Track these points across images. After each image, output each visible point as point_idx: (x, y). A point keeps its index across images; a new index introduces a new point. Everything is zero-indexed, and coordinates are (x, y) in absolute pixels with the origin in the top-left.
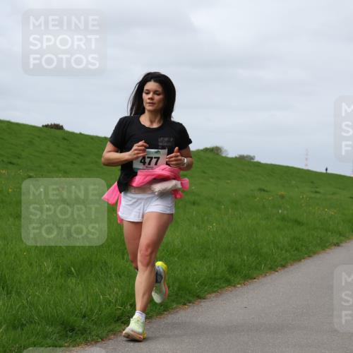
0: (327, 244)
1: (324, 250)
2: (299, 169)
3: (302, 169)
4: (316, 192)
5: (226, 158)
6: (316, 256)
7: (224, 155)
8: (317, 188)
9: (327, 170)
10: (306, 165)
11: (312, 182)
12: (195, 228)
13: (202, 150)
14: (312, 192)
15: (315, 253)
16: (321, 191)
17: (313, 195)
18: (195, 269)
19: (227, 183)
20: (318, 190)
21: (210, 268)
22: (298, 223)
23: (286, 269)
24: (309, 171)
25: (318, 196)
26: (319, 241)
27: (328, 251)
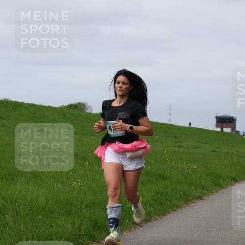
0: (191, 198)
1: (187, 204)
2: (162, 124)
3: (166, 124)
4: (180, 147)
5: (90, 114)
6: (179, 210)
7: (88, 111)
8: (180, 142)
9: (190, 124)
10: (170, 120)
11: (176, 137)
12: (60, 185)
13: (66, 107)
14: (175, 146)
15: (178, 207)
16: (185, 146)
17: (176, 149)
18: (59, 226)
19: (92, 139)
20: (181, 144)
21: (74, 224)
22: (162, 177)
23: (151, 224)
24: (172, 125)
25: (181, 150)
26: (182, 195)
27: (191, 204)
